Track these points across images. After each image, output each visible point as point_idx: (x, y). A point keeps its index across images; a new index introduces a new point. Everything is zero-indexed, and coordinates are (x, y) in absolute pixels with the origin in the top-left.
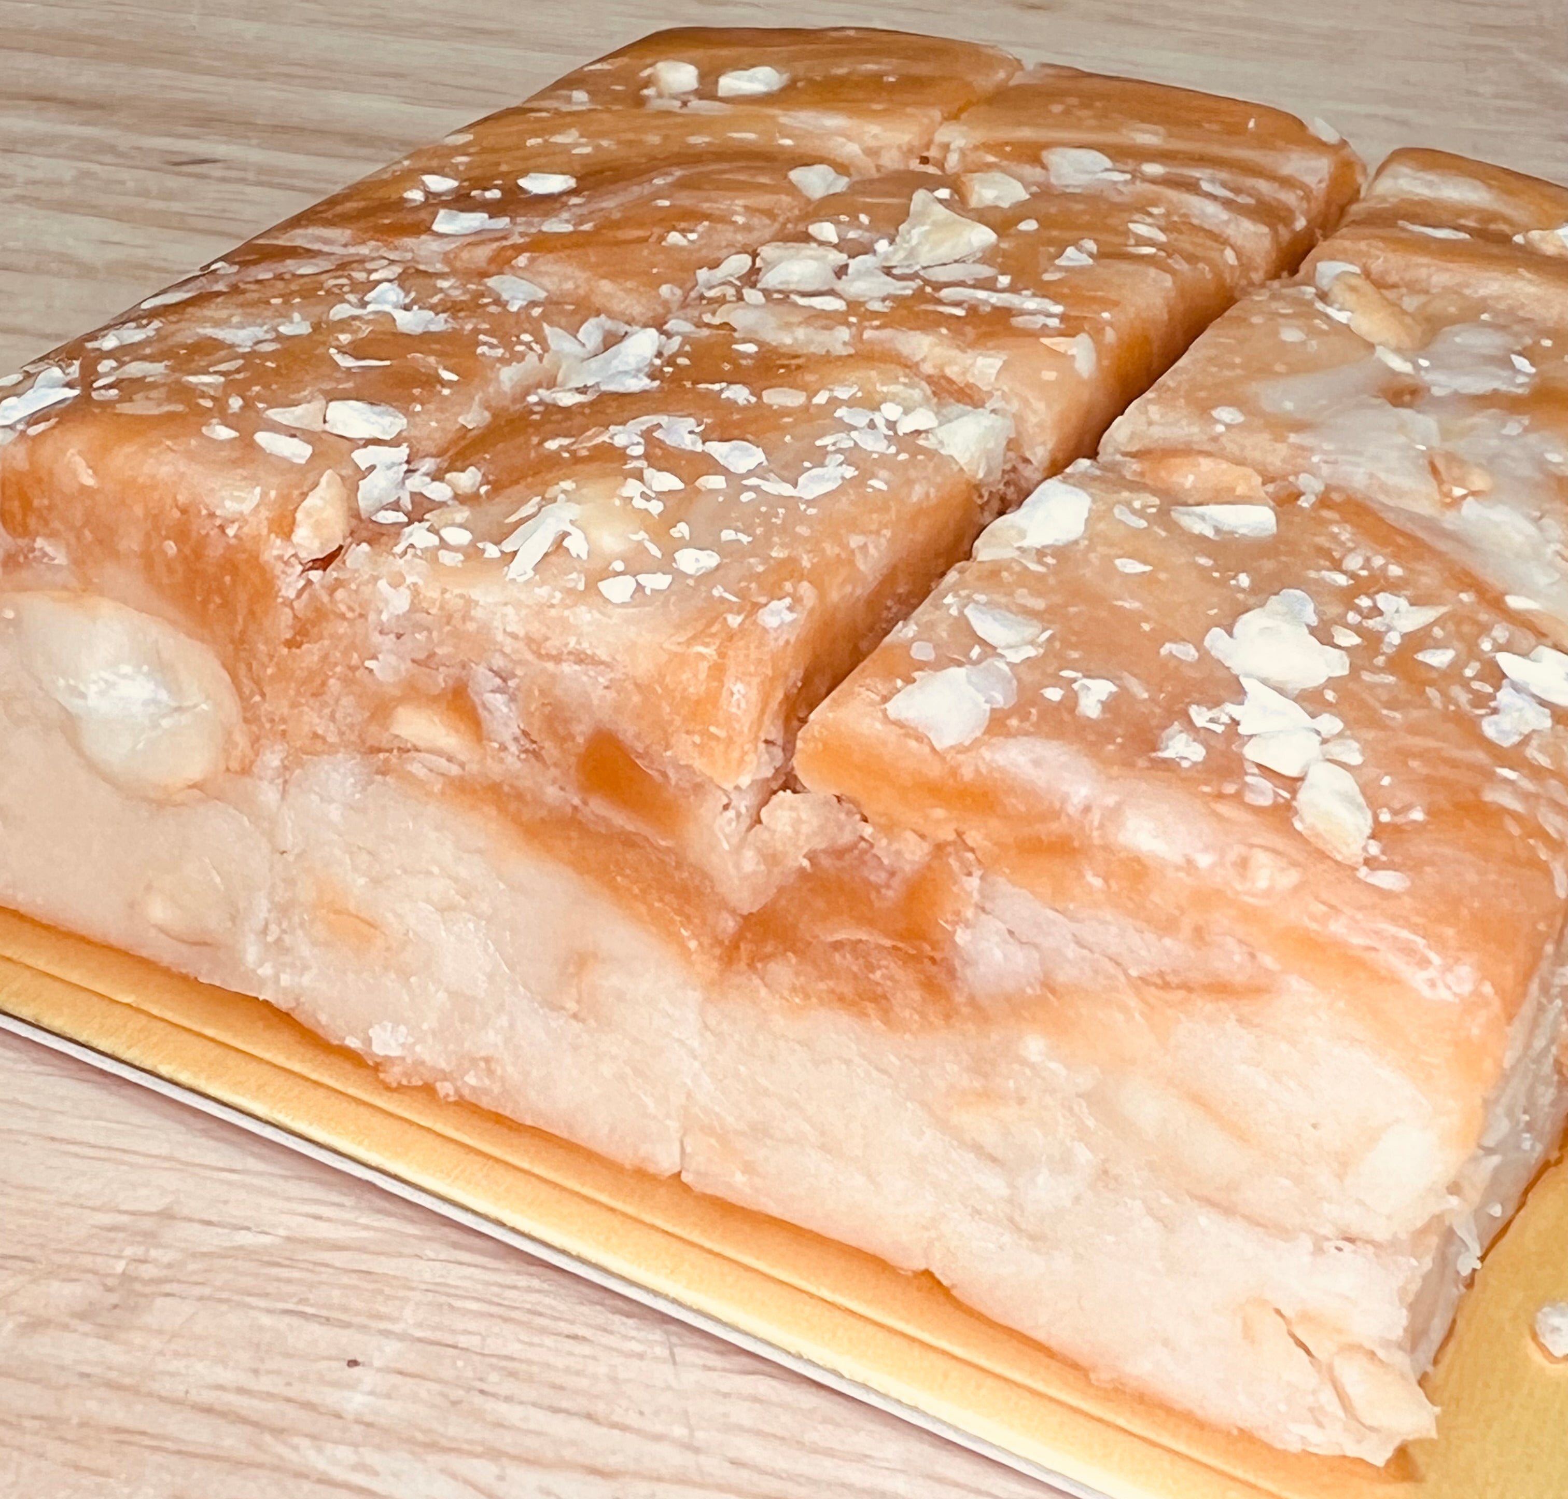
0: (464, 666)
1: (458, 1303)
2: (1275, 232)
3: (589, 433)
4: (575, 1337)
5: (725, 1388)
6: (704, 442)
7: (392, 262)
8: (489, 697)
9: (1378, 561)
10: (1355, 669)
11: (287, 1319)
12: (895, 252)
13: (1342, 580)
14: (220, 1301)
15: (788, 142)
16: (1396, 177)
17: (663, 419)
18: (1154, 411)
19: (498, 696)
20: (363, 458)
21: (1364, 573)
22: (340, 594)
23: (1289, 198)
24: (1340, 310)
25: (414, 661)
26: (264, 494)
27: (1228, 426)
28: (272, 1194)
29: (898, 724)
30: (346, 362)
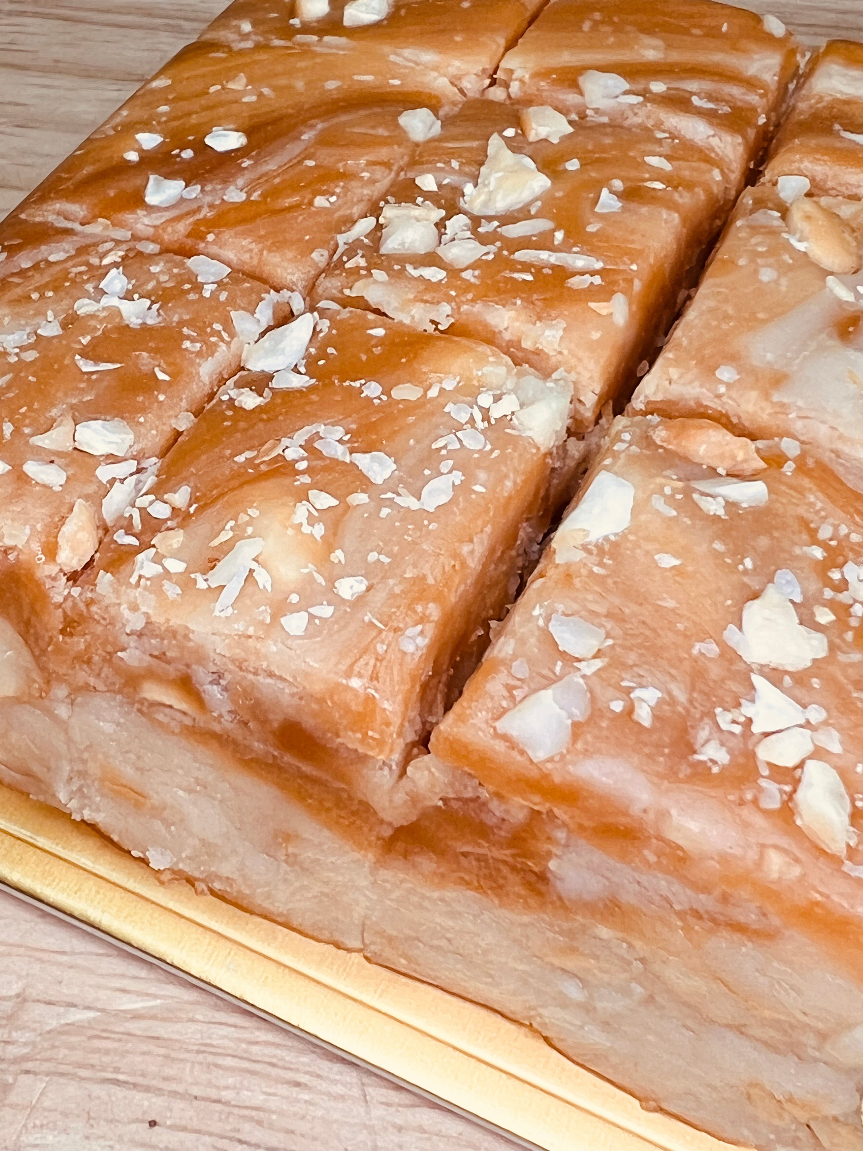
0: (188, 666)
1: (220, 1061)
2: (744, 137)
3: (267, 445)
4: (298, 1084)
5: (399, 1122)
6: (351, 454)
7: (118, 242)
8: (208, 687)
9: (844, 530)
10: (832, 648)
11: (106, 1087)
12: (479, 195)
13: (818, 553)
14: (62, 1075)
15: (397, 82)
16: (830, 76)
17: (322, 429)
18: (674, 373)
19: (215, 687)
20: (104, 473)
21: (833, 543)
22: (94, 608)
23: (754, 99)
24: (800, 241)
25: (151, 655)
26: (33, 528)
27: (728, 385)
28: (91, 971)
29: (505, 738)
30: (87, 366)
